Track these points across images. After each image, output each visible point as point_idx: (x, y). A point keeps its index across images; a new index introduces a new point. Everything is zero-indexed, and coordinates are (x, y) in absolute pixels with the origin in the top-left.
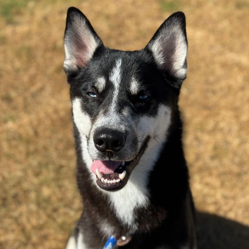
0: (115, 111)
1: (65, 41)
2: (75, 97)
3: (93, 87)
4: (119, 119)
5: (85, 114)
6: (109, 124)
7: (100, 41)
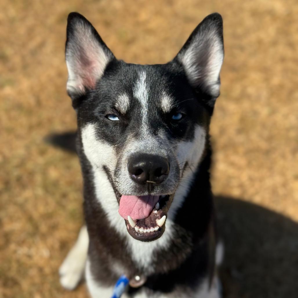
0: (149, 134)
1: (67, 57)
2: (87, 123)
3: (113, 108)
4: (157, 143)
5: (103, 142)
6: (146, 149)
7: (111, 54)
